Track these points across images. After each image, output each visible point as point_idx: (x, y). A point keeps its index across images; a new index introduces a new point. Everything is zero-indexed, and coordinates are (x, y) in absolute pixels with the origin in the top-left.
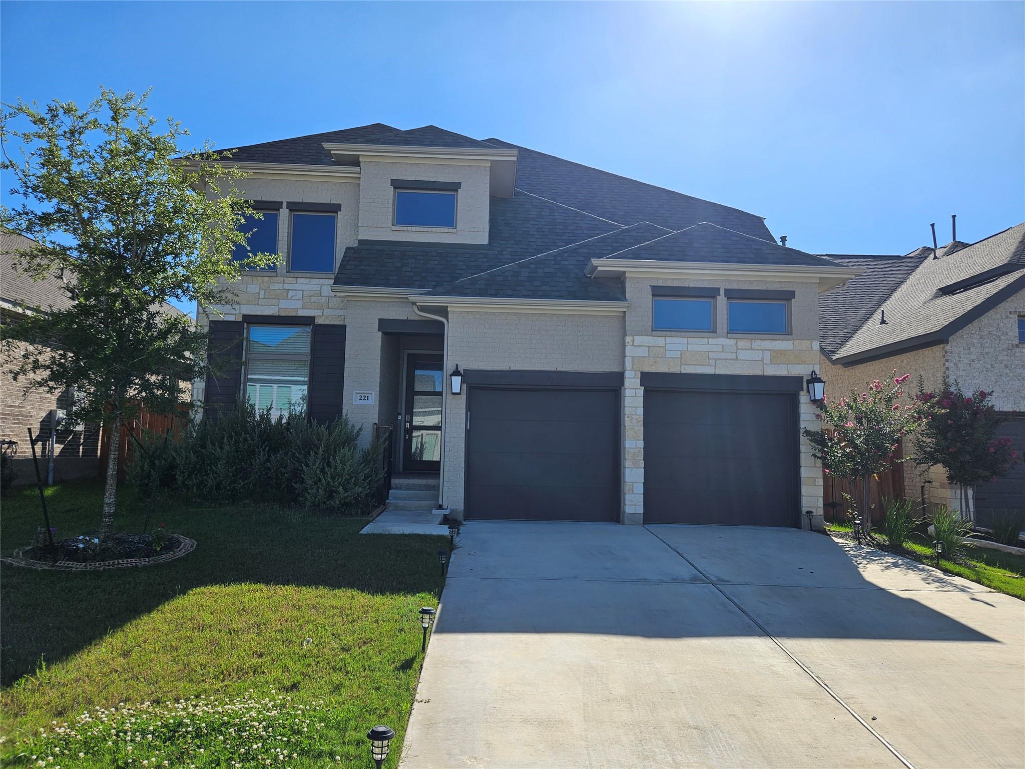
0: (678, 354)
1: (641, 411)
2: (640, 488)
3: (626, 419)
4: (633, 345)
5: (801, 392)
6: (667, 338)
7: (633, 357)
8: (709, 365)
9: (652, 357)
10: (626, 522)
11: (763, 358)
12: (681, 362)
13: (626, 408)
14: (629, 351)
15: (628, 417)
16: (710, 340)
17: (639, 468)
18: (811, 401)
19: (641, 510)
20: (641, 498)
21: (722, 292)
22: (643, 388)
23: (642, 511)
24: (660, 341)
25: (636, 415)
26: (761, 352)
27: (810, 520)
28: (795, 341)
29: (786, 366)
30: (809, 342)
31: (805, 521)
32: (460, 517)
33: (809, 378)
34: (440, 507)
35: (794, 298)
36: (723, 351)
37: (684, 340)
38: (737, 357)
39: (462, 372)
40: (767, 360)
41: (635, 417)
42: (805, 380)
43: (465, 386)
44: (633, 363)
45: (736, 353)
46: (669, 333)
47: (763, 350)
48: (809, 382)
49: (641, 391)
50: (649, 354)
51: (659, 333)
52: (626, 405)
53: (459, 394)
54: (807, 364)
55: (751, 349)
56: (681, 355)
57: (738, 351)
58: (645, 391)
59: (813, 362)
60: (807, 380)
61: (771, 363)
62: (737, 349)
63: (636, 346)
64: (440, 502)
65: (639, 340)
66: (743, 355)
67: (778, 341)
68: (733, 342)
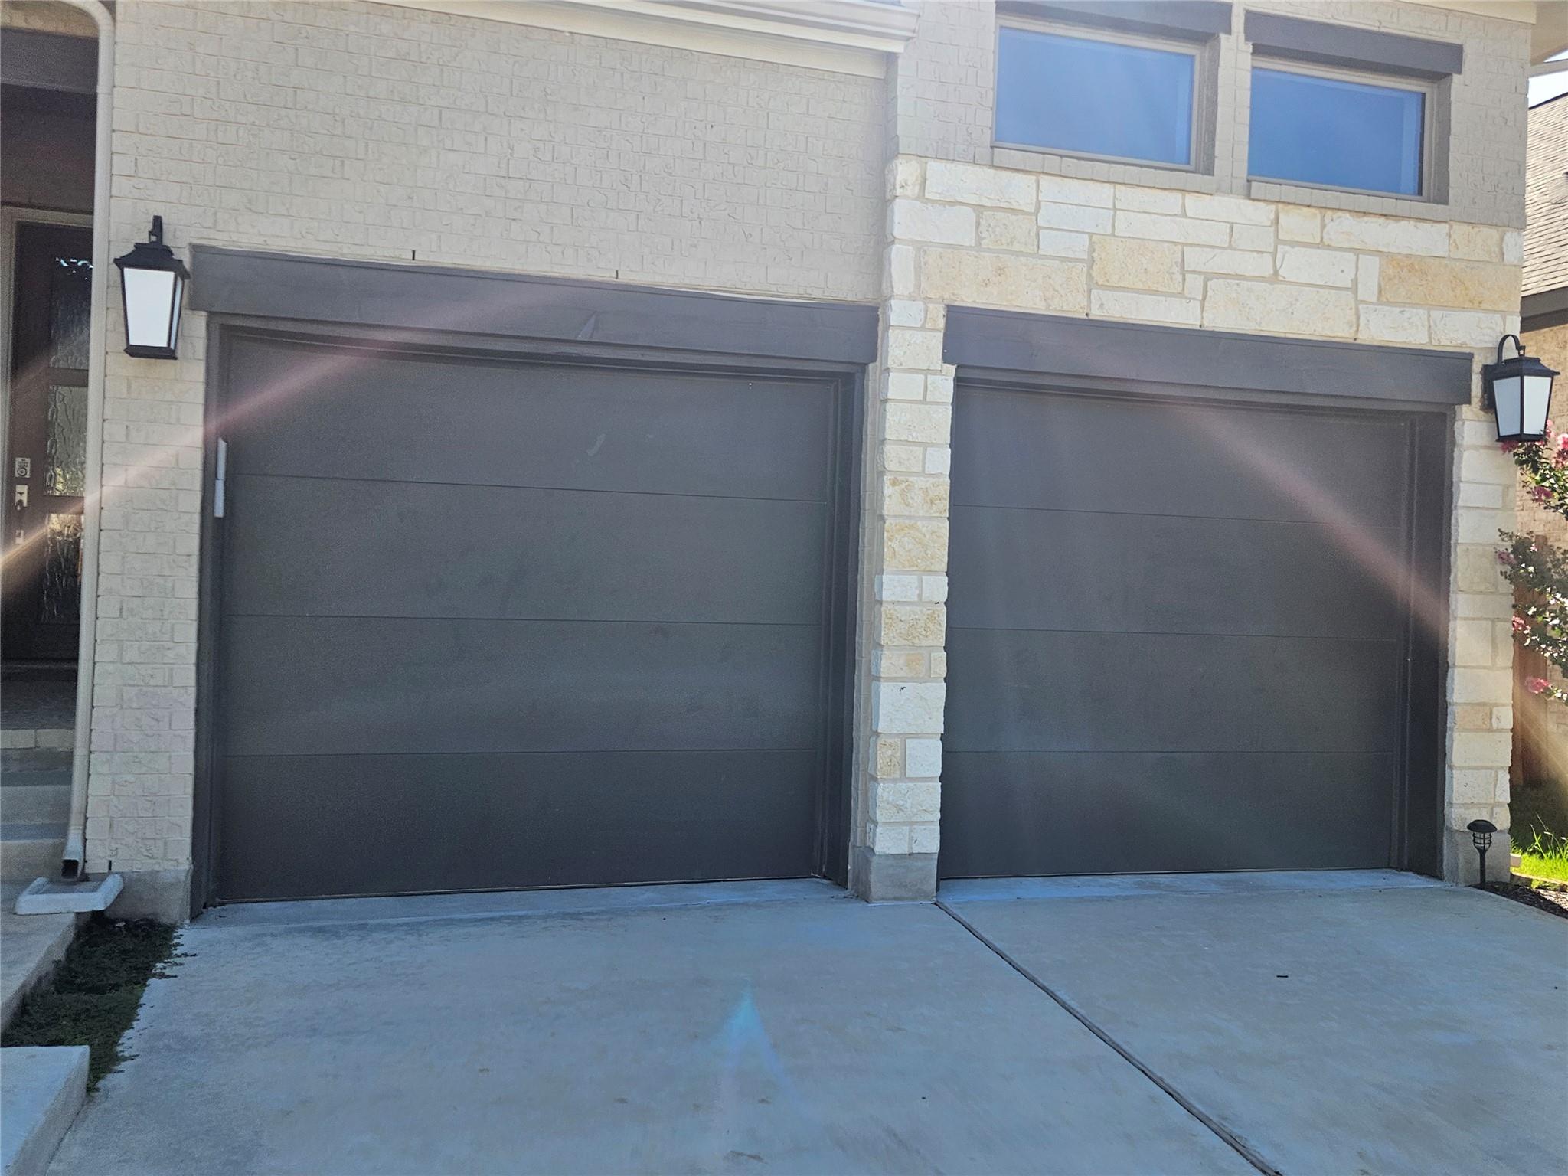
0: (1079, 247)
1: (941, 461)
2: (929, 759)
3: (888, 490)
4: (921, 197)
5: (1465, 408)
6: (1045, 180)
7: (921, 248)
8: (1181, 295)
9: (989, 250)
10: (876, 887)
11: (1355, 282)
12: (1090, 277)
13: (887, 448)
14: (904, 220)
15: (894, 483)
16: (1190, 199)
17: (931, 679)
18: (1501, 439)
19: (931, 842)
20: (931, 797)
21: (1238, 22)
22: (952, 369)
23: (934, 846)
24: (1020, 189)
25: (923, 473)
26: (1351, 256)
27: (1483, 852)
28: (1456, 226)
29: (1422, 312)
30: (1493, 233)
31: (1457, 853)
32: (174, 906)
33: (1491, 360)
34: (71, 873)
35: (1460, 72)
36: (1230, 247)
37: (1103, 194)
38: (1276, 272)
39: (184, 256)
40: (1368, 290)
41: (919, 482)
42: (1477, 367)
43: (198, 323)
44: (918, 270)
45: (1274, 255)
46: (1052, 162)
47: (1357, 252)
48: (1491, 374)
49: (944, 385)
50: (979, 239)
51: (1017, 157)
52: (890, 434)
53: (165, 354)
54: (1486, 311)
55: (1321, 245)
56: (1091, 249)
57: (1280, 247)
58: (958, 380)
59: (1502, 306)
60: (1486, 367)
61: (1379, 302)
62: (1278, 242)
63: (933, 202)
64: (73, 849)
65: (945, 176)
66: (1296, 265)
67: (1404, 223)
68: (1262, 213)
